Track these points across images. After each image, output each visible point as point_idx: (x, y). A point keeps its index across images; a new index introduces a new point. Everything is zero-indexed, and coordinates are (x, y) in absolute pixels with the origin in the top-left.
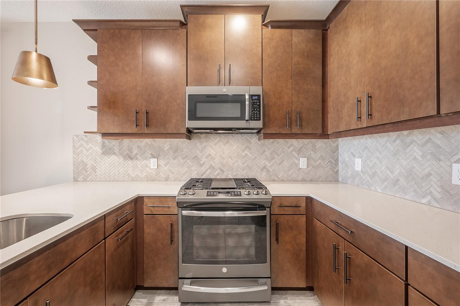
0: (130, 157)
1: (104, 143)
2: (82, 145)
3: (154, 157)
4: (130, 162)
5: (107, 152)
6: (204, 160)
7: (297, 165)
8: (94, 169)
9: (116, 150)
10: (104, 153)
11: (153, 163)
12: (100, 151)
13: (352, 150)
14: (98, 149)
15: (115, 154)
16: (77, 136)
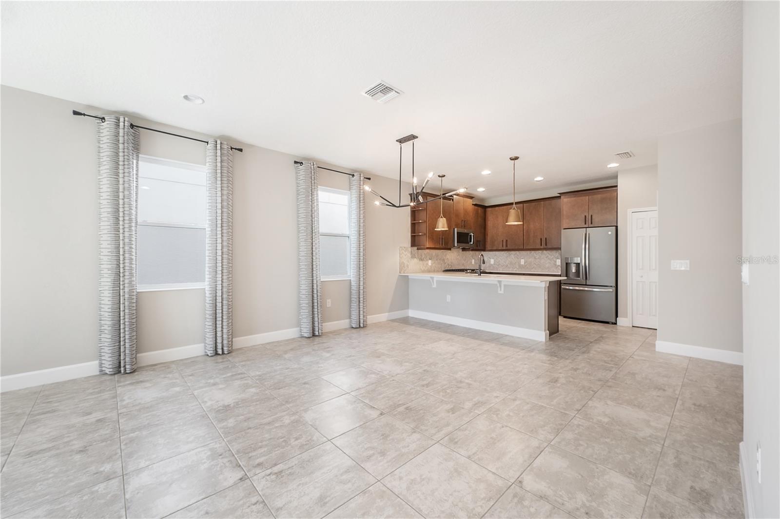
0: (421, 260)
1: (411, 252)
2: (403, 253)
3: (430, 259)
4: (421, 262)
5: (413, 256)
6: (446, 261)
7: (472, 262)
8: (408, 266)
9: (416, 256)
10: (412, 257)
11: (430, 262)
12: (410, 256)
13: (489, 256)
14: (409, 255)
15: (415, 257)
16: (401, 247)
